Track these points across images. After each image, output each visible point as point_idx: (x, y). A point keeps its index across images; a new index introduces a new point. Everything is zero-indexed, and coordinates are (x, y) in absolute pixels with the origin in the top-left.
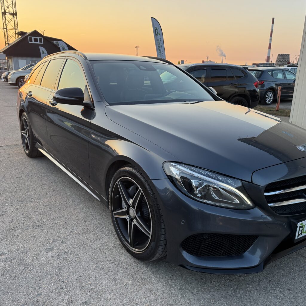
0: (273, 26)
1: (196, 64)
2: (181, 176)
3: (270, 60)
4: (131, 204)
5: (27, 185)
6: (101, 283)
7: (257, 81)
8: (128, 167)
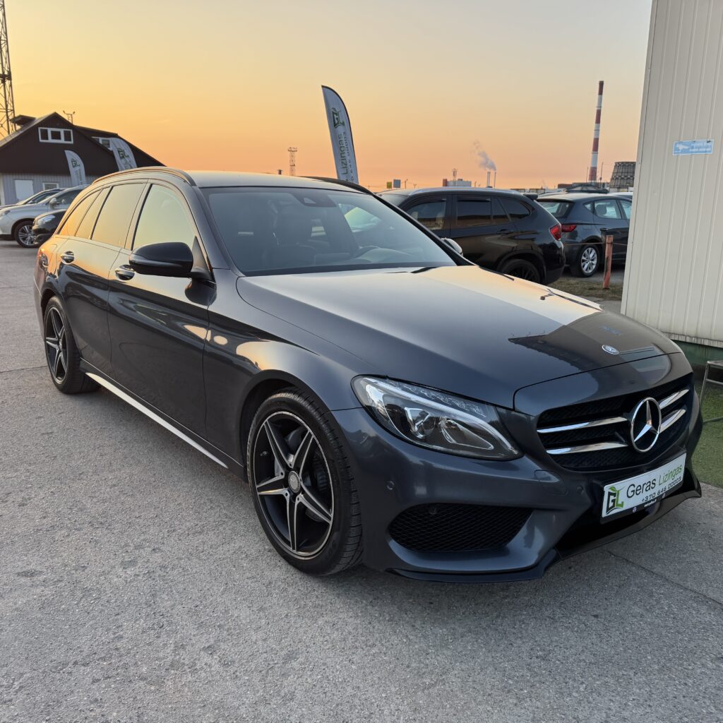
0: (600, 101)
1: (423, 190)
2: (388, 405)
3: (598, 175)
4: (293, 465)
5: (68, 449)
6: (236, 615)
7: (557, 225)
8: (284, 392)
